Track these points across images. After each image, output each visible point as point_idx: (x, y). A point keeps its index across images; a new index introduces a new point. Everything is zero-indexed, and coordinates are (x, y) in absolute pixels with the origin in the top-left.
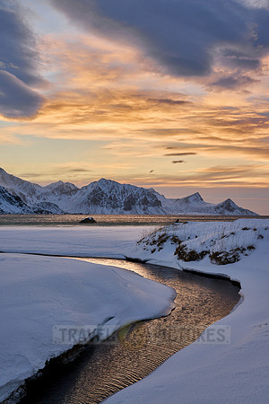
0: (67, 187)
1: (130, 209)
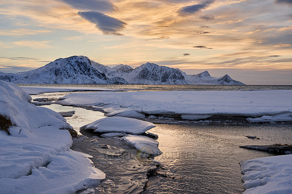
0: (126, 68)
1: (165, 81)
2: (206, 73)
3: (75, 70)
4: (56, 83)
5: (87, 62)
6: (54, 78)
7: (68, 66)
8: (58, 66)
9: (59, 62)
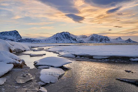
0: (85, 36)
1: (101, 41)
2: (120, 38)
3: (64, 37)
4: (56, 43)
5: (69, 34)
6: (56, 41)
7: (61, 36)
8: (57, 36)
9: (58, 35)
